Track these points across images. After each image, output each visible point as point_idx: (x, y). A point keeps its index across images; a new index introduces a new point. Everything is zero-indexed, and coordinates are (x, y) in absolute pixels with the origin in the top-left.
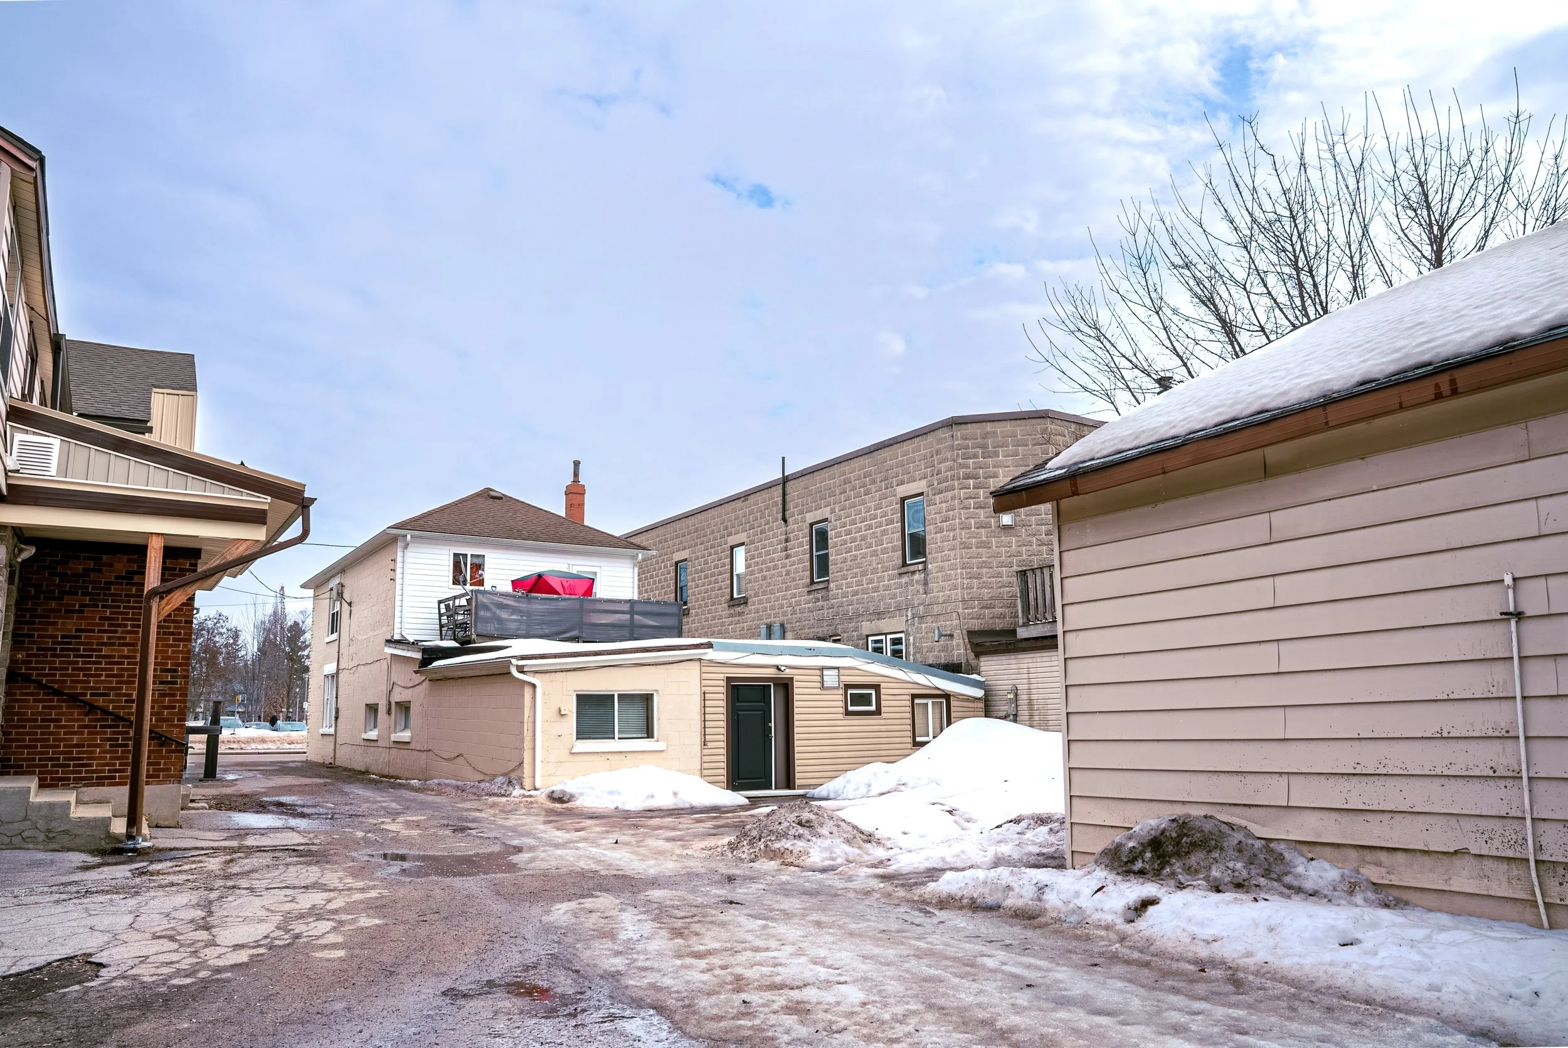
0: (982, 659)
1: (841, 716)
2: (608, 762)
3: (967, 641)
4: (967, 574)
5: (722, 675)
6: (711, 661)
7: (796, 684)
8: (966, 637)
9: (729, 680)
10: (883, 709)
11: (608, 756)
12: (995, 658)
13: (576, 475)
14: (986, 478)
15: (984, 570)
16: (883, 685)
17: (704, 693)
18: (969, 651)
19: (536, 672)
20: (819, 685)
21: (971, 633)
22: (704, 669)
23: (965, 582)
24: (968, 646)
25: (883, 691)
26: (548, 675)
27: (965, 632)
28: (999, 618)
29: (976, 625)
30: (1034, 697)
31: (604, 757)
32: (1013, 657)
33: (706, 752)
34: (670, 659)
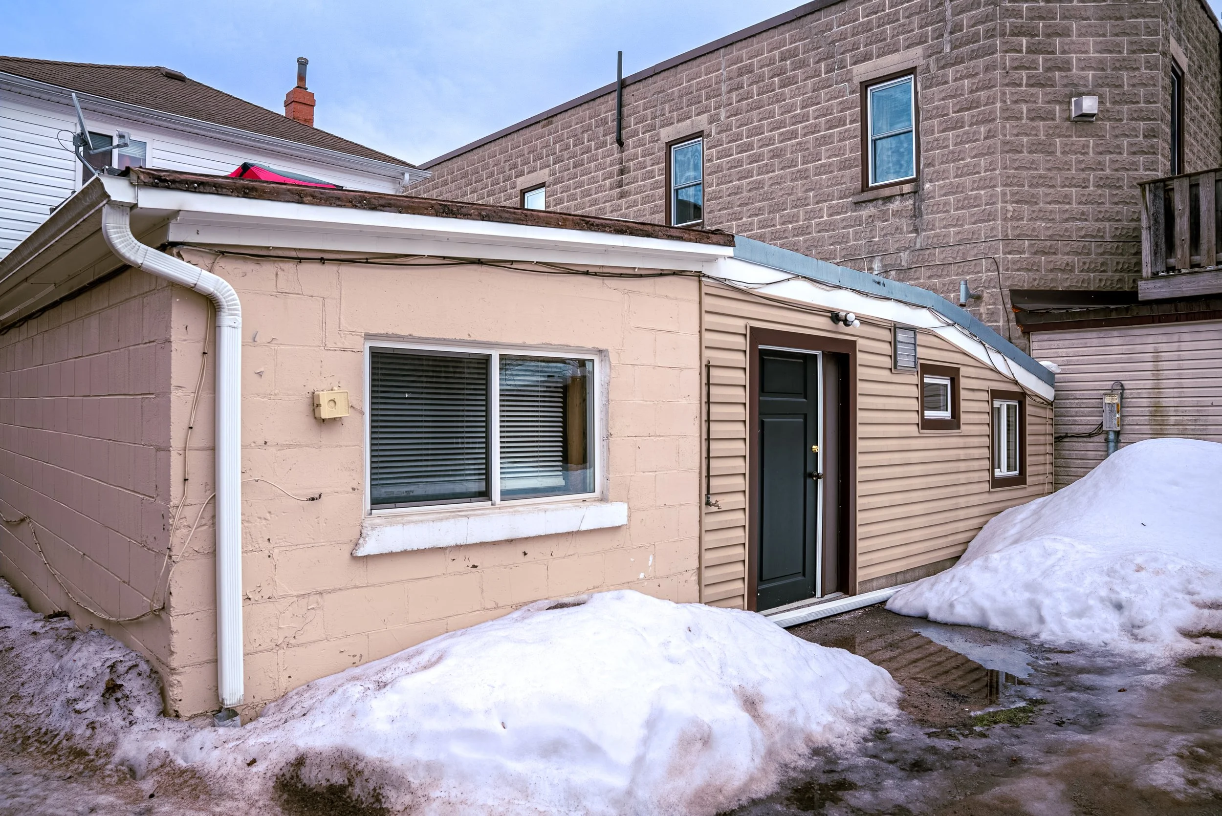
0: (1035, 337)
1: (914, 430)
2: (475, 575)
3: (1009, 306)
4: (1013, 194)
5: (741, 323)
6: (722, 282)
8: (1008, 300)
9: (756, 335)
10: (964, 418)
12: (1068, 336)
13: (302, 77)
14: (1049, 36)
15: (1041, 190)
16: (963, 371)
17: (708, 367)
18: (1013, 324)
21: (1016, 294)
22: (708, 302)
23: (1010, 208)
24: (1012, 316)
25: (963, 382)
26: (268, 269)
28: (1063, 271)
29: (1025, 281)
30: (1164, 402)
31: (461, 563)
32: (1115, 333)
33: (711, 521)
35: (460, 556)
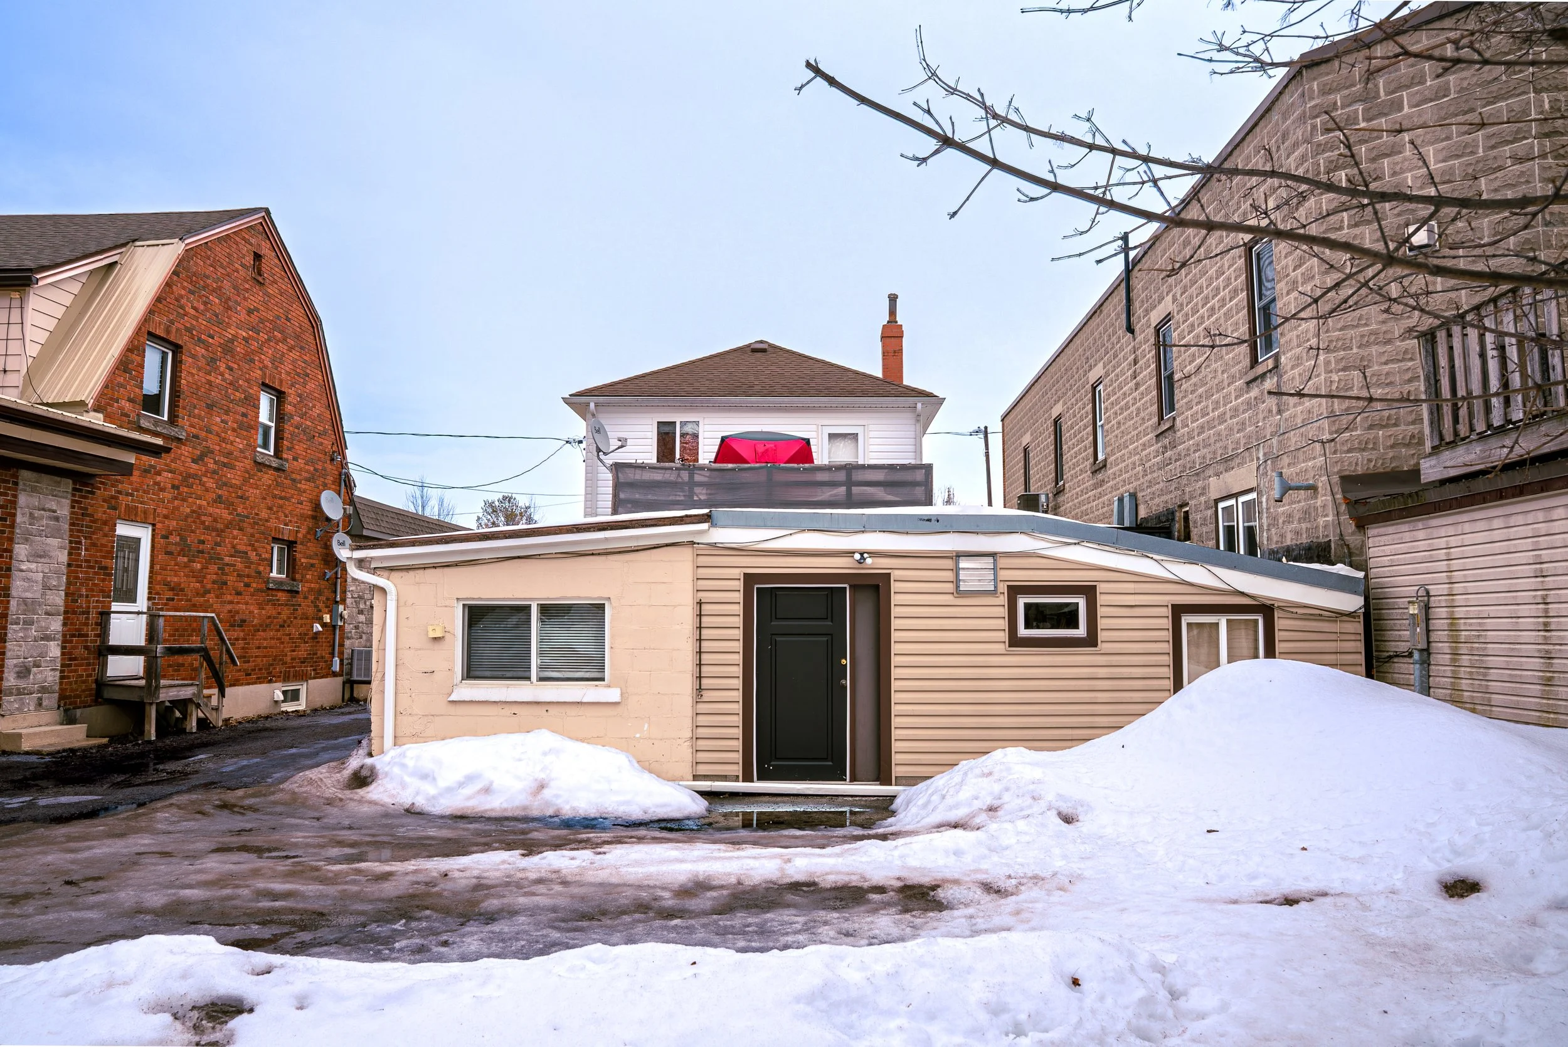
0: (1371, 532)
1: (1001, 648)
2: (515, 718)
3: (1339, 496)
4: (1338, 361)
5: (737, 571)
6: (714, 545)
7: (895, 586)
8: (1337, 489)
9: (750, 579)
10: (1102, 636)
11: (515, 709)
12: (1391, 529)
13: (893, 312)
15: (1374, 349)
16: (1101, 588)
17: (700, 603)
18: (1345, 518)
19: (392, 569)
20: (950, 587)
21: (1348, 481)
22: (702, 560)
23: (1335, 377)
24: (1343, 507)
25: (1101, 599)
26: (412, 573)
27: (1335, 479)
28: (1408, 445)
29: (1359, 463)
30: (1460, 612)
31: (508, 711)
32: (1420, 525)
33: (702, 708)
34: (633, 544)
35: (507, 708)
